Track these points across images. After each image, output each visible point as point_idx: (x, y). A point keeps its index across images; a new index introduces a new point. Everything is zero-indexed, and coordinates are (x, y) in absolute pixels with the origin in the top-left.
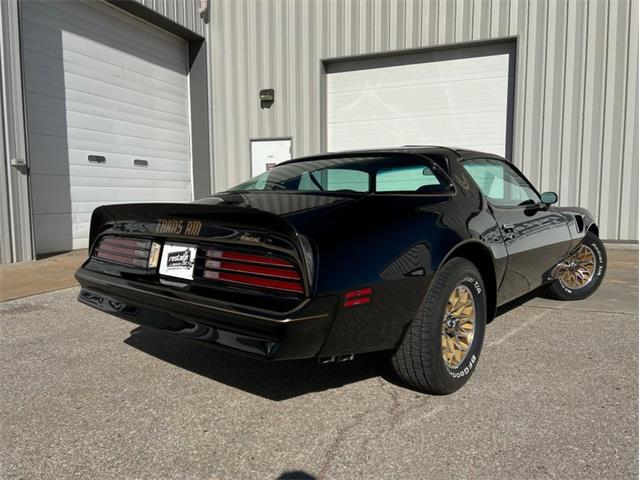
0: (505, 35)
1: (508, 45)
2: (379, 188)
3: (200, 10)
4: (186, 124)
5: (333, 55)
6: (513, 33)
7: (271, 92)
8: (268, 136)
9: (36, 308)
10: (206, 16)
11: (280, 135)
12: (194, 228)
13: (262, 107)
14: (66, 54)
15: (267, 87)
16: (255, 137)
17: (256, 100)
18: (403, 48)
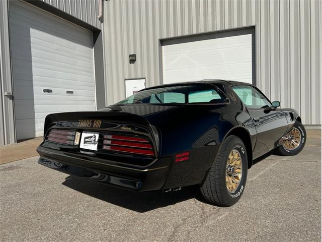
0: (250, 25)
1: (251, 30)
2: (190, 101)
3: (99, 17)
4: (92, 72)
5: (165, 36)
6: (253, 24)
7: (134, 56)
8: (133, 77)
9: (16, 168)
10: (101, 20)
11: (140, 77)
12: (98, 124)
13: (130, 63)
14: (32, 39)
15: (132, 53)
16: (128, 78)
17: (127, 60)
18: (199, 33)
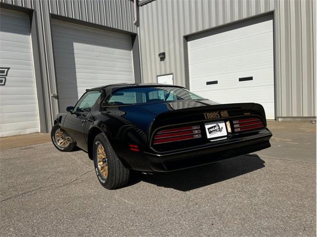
0: (268, 11)
3: (134, 22)
4: (132, 72)
5: (188, 33)
7: (164, 54)
8: (163, 74)
10: (137, 24)
11: (168, 73)
12: (225, 114)
13: (161, 61)
15: (162, 52)
16: (159, 74)
17: (158, 59)
